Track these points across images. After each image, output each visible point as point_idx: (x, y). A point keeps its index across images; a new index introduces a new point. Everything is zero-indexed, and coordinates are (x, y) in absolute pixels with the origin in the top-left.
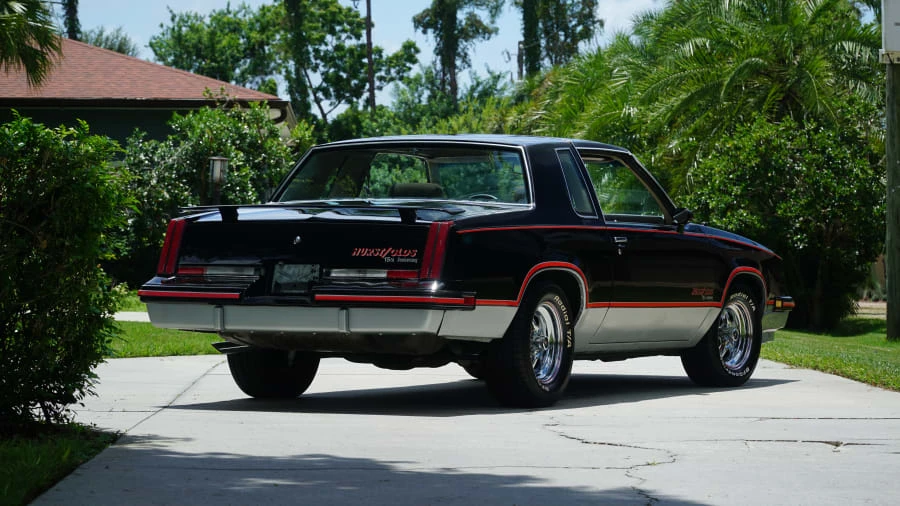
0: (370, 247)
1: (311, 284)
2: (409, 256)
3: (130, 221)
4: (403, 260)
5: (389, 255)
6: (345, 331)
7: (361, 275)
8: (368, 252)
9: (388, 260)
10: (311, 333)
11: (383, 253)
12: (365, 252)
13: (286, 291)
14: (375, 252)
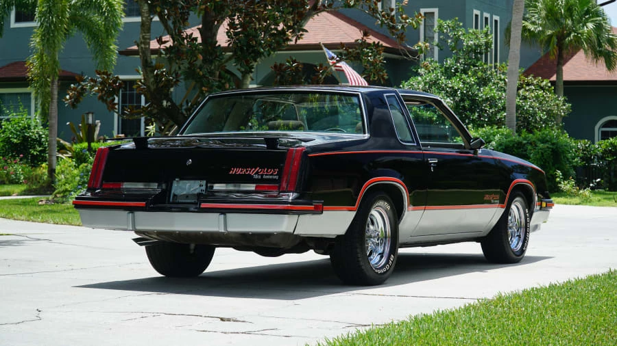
0: (243, 167)
1: (199, 195)
2: (271, 174)
4: (267, 177)
5: (257, 173)
6: (223, 231)
7: (236, 189)
8: (242, 171)
9: (256, 177)
10: (199, 232)
11: (252, 172)
12: (239, 171)
13: (180, 201)
14: (247, 171)
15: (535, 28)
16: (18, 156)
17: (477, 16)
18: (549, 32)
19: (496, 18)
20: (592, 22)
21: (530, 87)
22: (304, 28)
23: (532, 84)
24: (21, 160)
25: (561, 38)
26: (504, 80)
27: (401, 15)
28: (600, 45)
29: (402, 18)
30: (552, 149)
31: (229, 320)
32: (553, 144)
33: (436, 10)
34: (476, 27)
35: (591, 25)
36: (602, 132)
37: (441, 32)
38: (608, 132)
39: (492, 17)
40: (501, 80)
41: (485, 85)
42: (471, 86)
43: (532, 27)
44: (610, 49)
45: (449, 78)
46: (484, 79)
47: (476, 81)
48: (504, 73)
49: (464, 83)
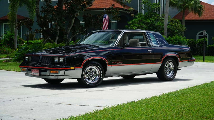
15: (175, 3)
16: (7, 45)
18: (180, 4)
21: (173, 22)
22: (92, 3)
24: (8, 46)
28: (196, 8)
30: (178, 42)
32: (179, 41)
35: (193, 2)
36: (199, 36)
38: (201, 36)
40: (163, 20)
41: (158, 21)
42: (153, 22)
44: (200, 9)
46: (157, 19)
47: (155, 20)
49: (151, 21)
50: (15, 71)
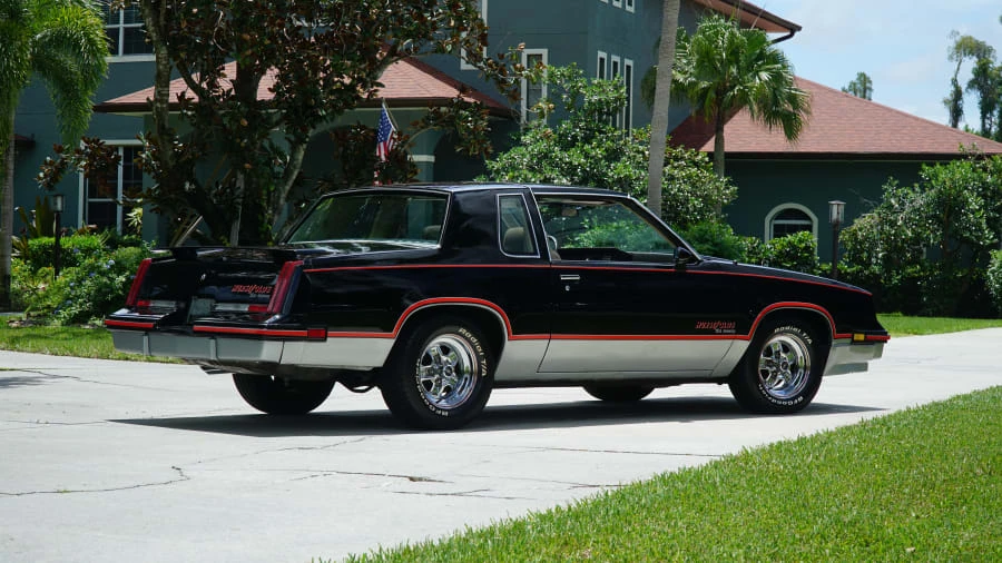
3: (880, 255)
6: (215, 359)
11: (250, 289)
15: (686, 79)
17: (602, 60)
18: (704, 84)
19: (629, 62)
20: (767, 70)
21: (680, 163)
22: (379, 81)
23: (682, 158)
25: (721, 91)
26: (643, 153)
27: (514, 65)
28: (776, 103)
29: (516, 68)
31: (420, 479)
33: (544, 52)
34: (602, 77)
35: (765, 76)
36: (775, 225)
37: (552, 84)
38: (783, 225)
39: (622, 63)
40: (638, 152)
41: (617, 159)
42: (597, 161)
43: (680, 78)
44: (791, 109)
45: (565, 148)
46: (615, 151)
47: (604, 154)
48: (641, 143)
49: (587, 156)
50: (127, 359)
